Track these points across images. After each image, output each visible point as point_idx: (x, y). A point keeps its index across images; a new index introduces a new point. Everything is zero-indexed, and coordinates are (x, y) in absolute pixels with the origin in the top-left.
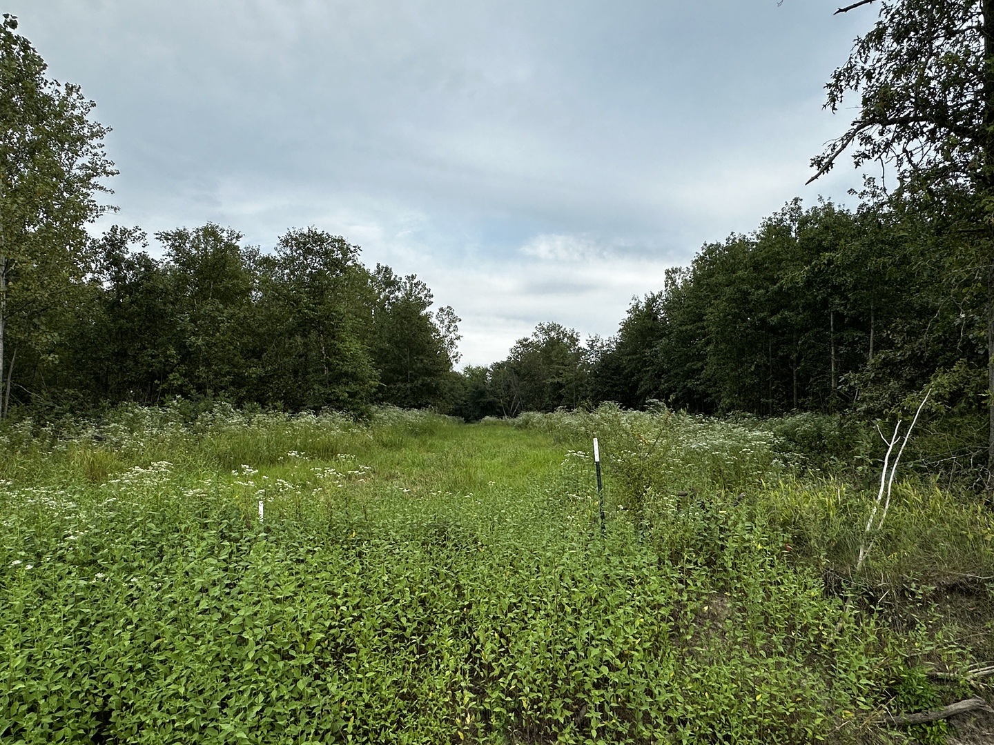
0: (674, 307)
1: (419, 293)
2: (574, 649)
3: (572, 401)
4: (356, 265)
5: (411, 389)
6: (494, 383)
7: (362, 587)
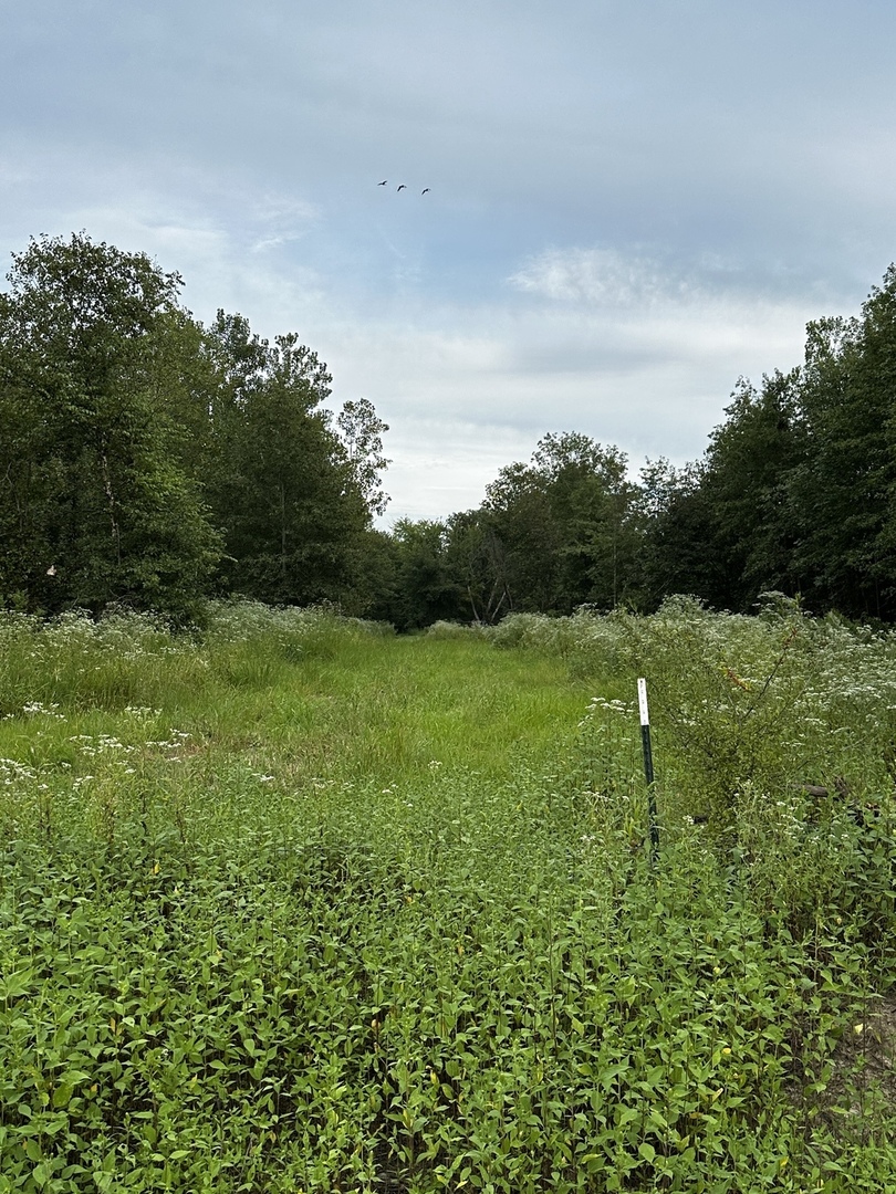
0: (824, 401)
1: (303, 372)
2: (586, 1108)
3: (610, 591)
4: (173, 313)
5: (288, 567)
6: (455, 554)
7: (169, 976)
